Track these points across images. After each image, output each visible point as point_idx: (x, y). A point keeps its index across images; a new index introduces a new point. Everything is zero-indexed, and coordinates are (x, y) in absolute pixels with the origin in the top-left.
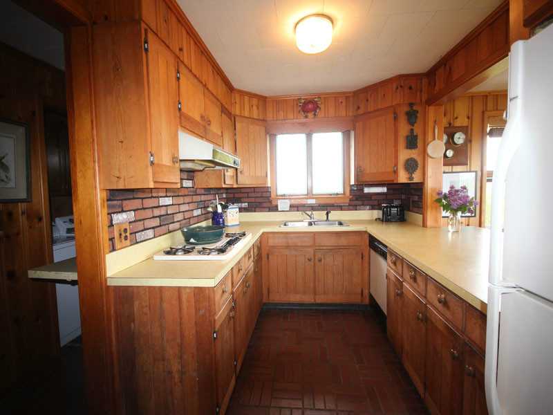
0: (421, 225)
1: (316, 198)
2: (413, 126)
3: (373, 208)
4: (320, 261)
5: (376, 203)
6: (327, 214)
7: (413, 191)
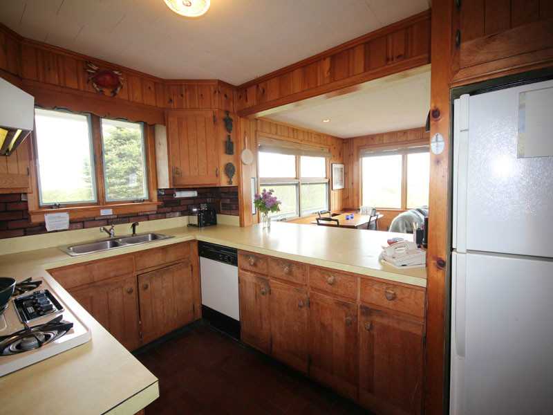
0: (238, 225)
1: (112, 208)
2: (230, 132)
3: (183, 214)
4: (146, 287)
5: (185, 208)
6: (134, 226)
7: (223, 195)
